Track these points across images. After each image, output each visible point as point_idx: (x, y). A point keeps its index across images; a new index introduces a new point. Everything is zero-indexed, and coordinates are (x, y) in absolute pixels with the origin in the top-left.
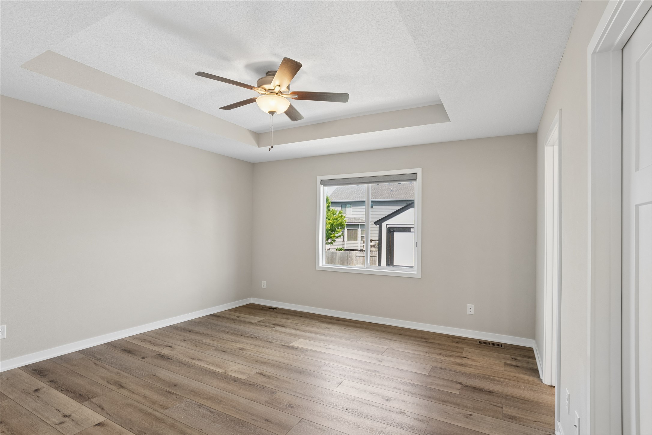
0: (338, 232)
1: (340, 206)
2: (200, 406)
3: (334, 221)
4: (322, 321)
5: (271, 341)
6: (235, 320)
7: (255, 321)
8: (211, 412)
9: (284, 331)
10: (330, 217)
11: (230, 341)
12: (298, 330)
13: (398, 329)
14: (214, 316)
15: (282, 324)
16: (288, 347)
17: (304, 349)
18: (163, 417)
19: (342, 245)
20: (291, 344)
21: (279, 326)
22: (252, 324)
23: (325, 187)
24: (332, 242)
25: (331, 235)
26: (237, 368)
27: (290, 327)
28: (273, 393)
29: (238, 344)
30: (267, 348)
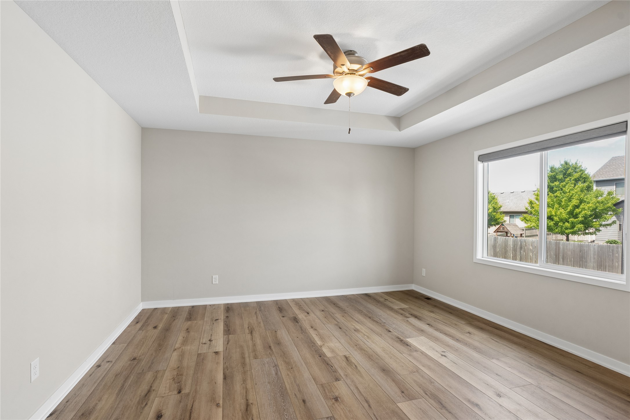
0: (606, 219)
1: (614, 185)
2: (276, 366)
3: (598, 204)
4: (471, 324)
5: (391, 330)
6: (381, 302)
7: (396, 307)
8: (276, 374)
9: (414, 324)
10: (591, 200)
11: (355, 320)
12: (432, 326)
13: (584, 364)
14: (367, 296)
15: (421, 316)
16: (402, 341)
17: (415, 347)
18: (248, 364)
19: (617, 237)
20: (407, 339)
21: (416, 317)
22: (391, 309)
23: (486, 164)
24: (595, 232)
25: (593, 222)
26: (333, 346)
27: (425, 322)
28: (337, 379)
29: (359, 325)
30: (380, 335)
